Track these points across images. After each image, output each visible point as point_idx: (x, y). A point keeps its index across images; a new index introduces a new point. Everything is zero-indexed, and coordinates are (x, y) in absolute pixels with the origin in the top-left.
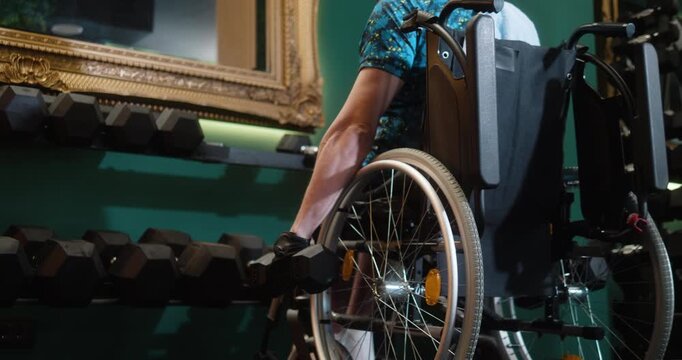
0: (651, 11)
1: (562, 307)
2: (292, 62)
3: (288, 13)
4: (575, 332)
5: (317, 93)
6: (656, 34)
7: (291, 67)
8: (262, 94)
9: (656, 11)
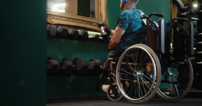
0: (187, 7)
1: (168, 77)
2: (100, 16)
3: (99, 4)
4: (171, 83)
5: (106, 24)
6: (188, 13)
7: (100, 17)
8: (94, 24)
9: (188, 7)
